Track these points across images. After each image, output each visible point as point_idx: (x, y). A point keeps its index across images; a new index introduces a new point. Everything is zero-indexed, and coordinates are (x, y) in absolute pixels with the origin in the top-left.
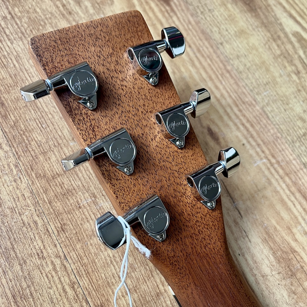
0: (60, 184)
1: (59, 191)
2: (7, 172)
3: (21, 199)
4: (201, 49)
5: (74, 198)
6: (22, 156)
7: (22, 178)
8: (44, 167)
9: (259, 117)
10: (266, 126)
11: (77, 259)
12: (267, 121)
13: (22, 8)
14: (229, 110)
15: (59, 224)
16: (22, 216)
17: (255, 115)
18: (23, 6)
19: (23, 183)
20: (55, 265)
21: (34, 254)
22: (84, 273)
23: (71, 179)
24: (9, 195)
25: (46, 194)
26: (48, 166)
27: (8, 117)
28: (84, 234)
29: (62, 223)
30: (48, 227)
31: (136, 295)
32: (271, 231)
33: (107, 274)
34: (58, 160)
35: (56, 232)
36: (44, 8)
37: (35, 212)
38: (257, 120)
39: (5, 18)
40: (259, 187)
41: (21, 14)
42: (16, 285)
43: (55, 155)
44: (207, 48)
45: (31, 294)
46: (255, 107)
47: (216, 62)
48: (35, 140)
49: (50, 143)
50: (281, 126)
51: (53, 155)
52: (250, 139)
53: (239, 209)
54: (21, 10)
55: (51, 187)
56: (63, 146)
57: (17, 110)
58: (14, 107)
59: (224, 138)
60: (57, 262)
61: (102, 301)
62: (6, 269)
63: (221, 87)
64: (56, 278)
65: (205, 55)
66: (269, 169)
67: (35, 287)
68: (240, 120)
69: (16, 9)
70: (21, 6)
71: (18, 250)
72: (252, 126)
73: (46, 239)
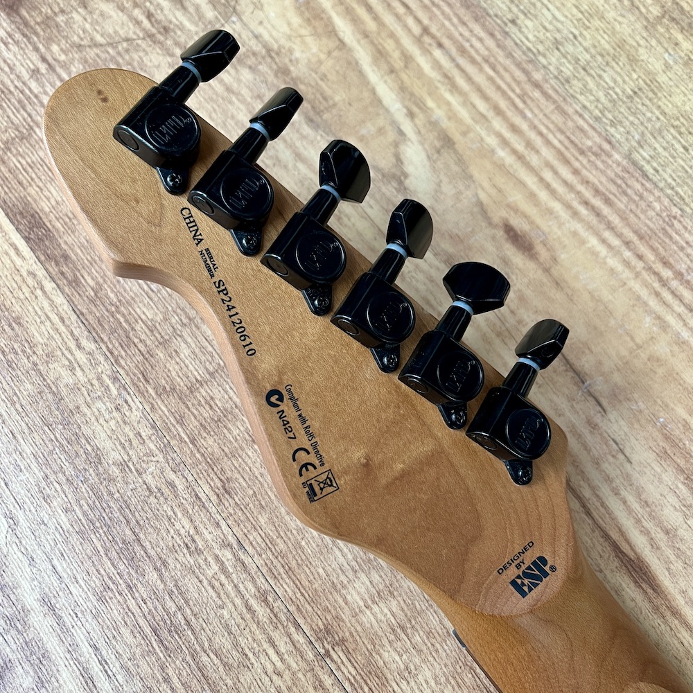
0: (207, 402)
1: (206, 415)
2: (99, 393)
3: (135, 442)
4: (467, 45)
5: (239, 424)
6: (122, 357)
7: (130, 400)
8: (169, 370)
9: (623, 179)
10: (641, 197)
11: (263, 545)
12: (642, 184)
13: (67, 42)
14: (548, 176)
15: (217, 481)
16: (144, 476)
17: (612, 175)
18: (67, 37)
19: (134, 410)
20: (222, 563)
21: (179, 546)
22: (282, 570)
23: (227, 387)
24: (111, 438)
25: (182, 424)
26: (177, 367)
27: (81, 282)
28: (270, 493)
29: (223, 478)
30: (198, 490)
31: (394, 603)
32: (677, 432)
33: (329, 567)
34: (194, 353)
35: (214, 498)
36: (111, 31)
37: (167, 465)
38: (619, 186)
39: (35, 72)
40: (638, 340)
41: (66, 55)
42: (156, 608)
43: (186, 342)
44: (481, 40)
45: (188, 623)
46: (609, 156)
47: (506, 70)
48: (142, 320)
49: (173, 321)
50: (679, 190)
51: (182, 344)
52: (607, 235)
53: (597, 395)
54: (64, 47)
55: (189, 410)
56: (199, 321)
57: (96, 263)
58: (89, 258)
59: (544, 244)
60: (227, 555)
61: (327, 620)
62: (131, 581)
63: (524, 126)
64: (229, 588)
65: (479, 59)
66: (657, 294)
67: (193, 608)
68: (578, 193)
69: (55, 48)
70: (63, 37)
71: (148, 543)
72: (608, 201)
73: (197, 514)
